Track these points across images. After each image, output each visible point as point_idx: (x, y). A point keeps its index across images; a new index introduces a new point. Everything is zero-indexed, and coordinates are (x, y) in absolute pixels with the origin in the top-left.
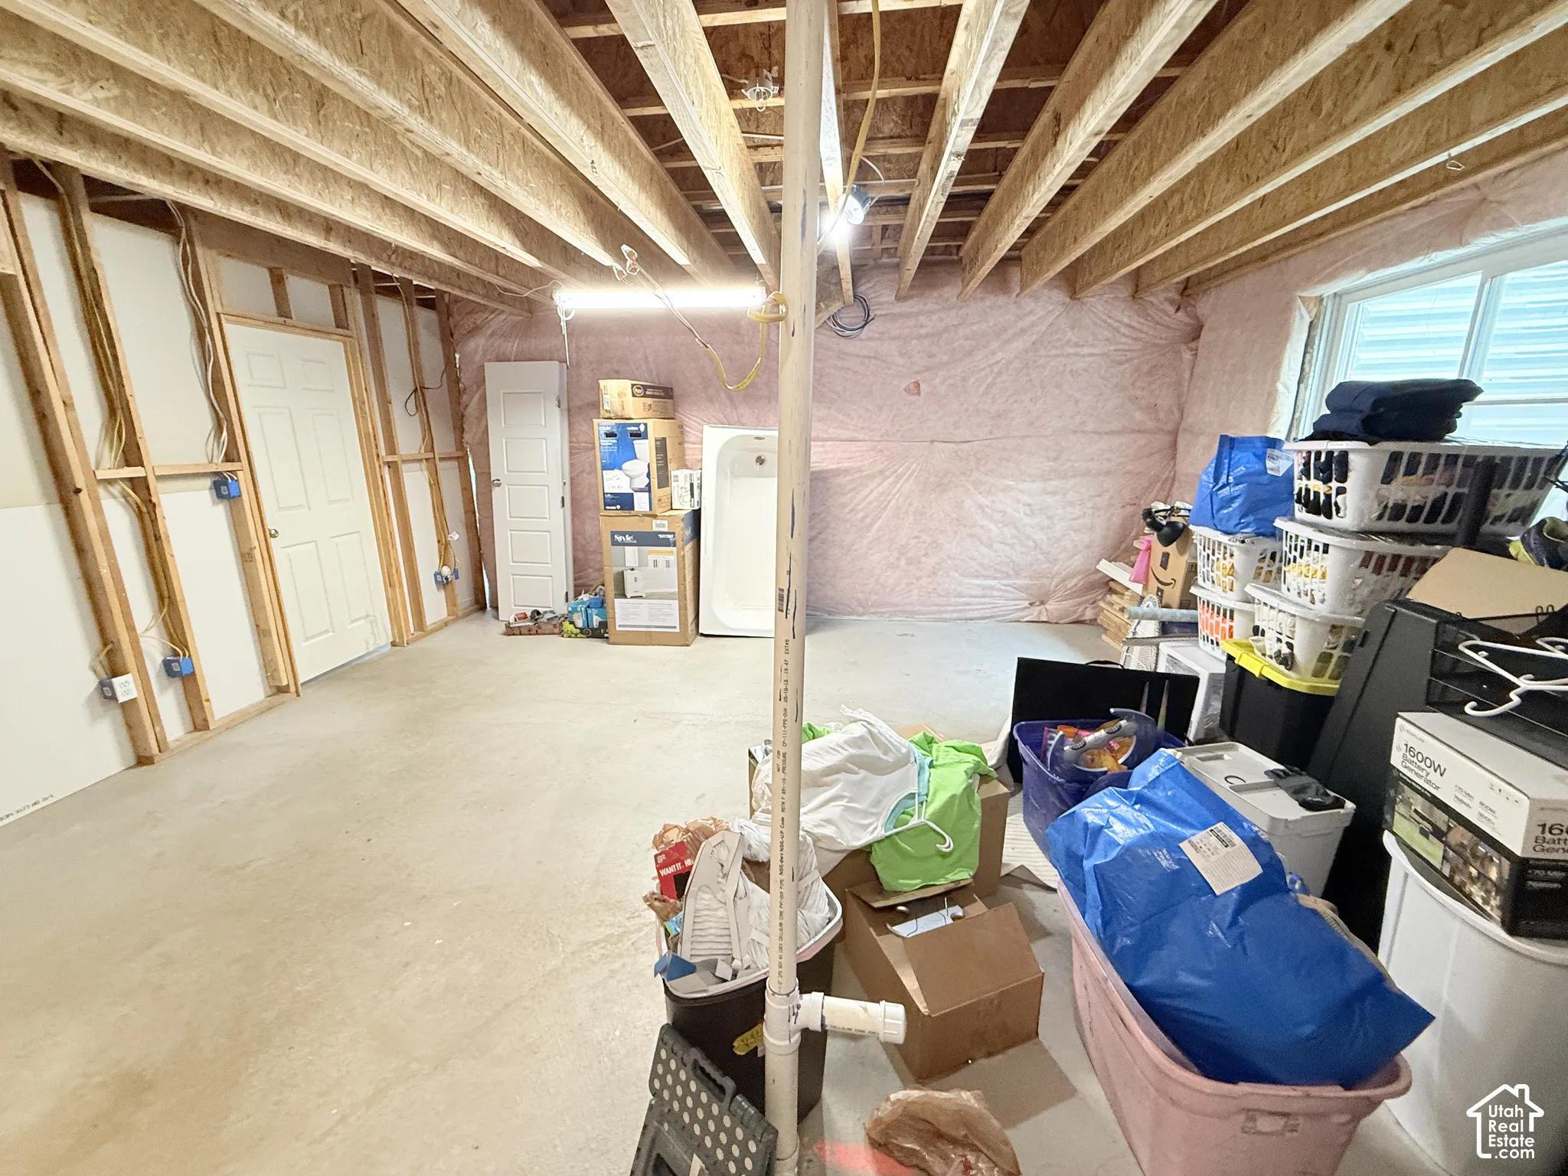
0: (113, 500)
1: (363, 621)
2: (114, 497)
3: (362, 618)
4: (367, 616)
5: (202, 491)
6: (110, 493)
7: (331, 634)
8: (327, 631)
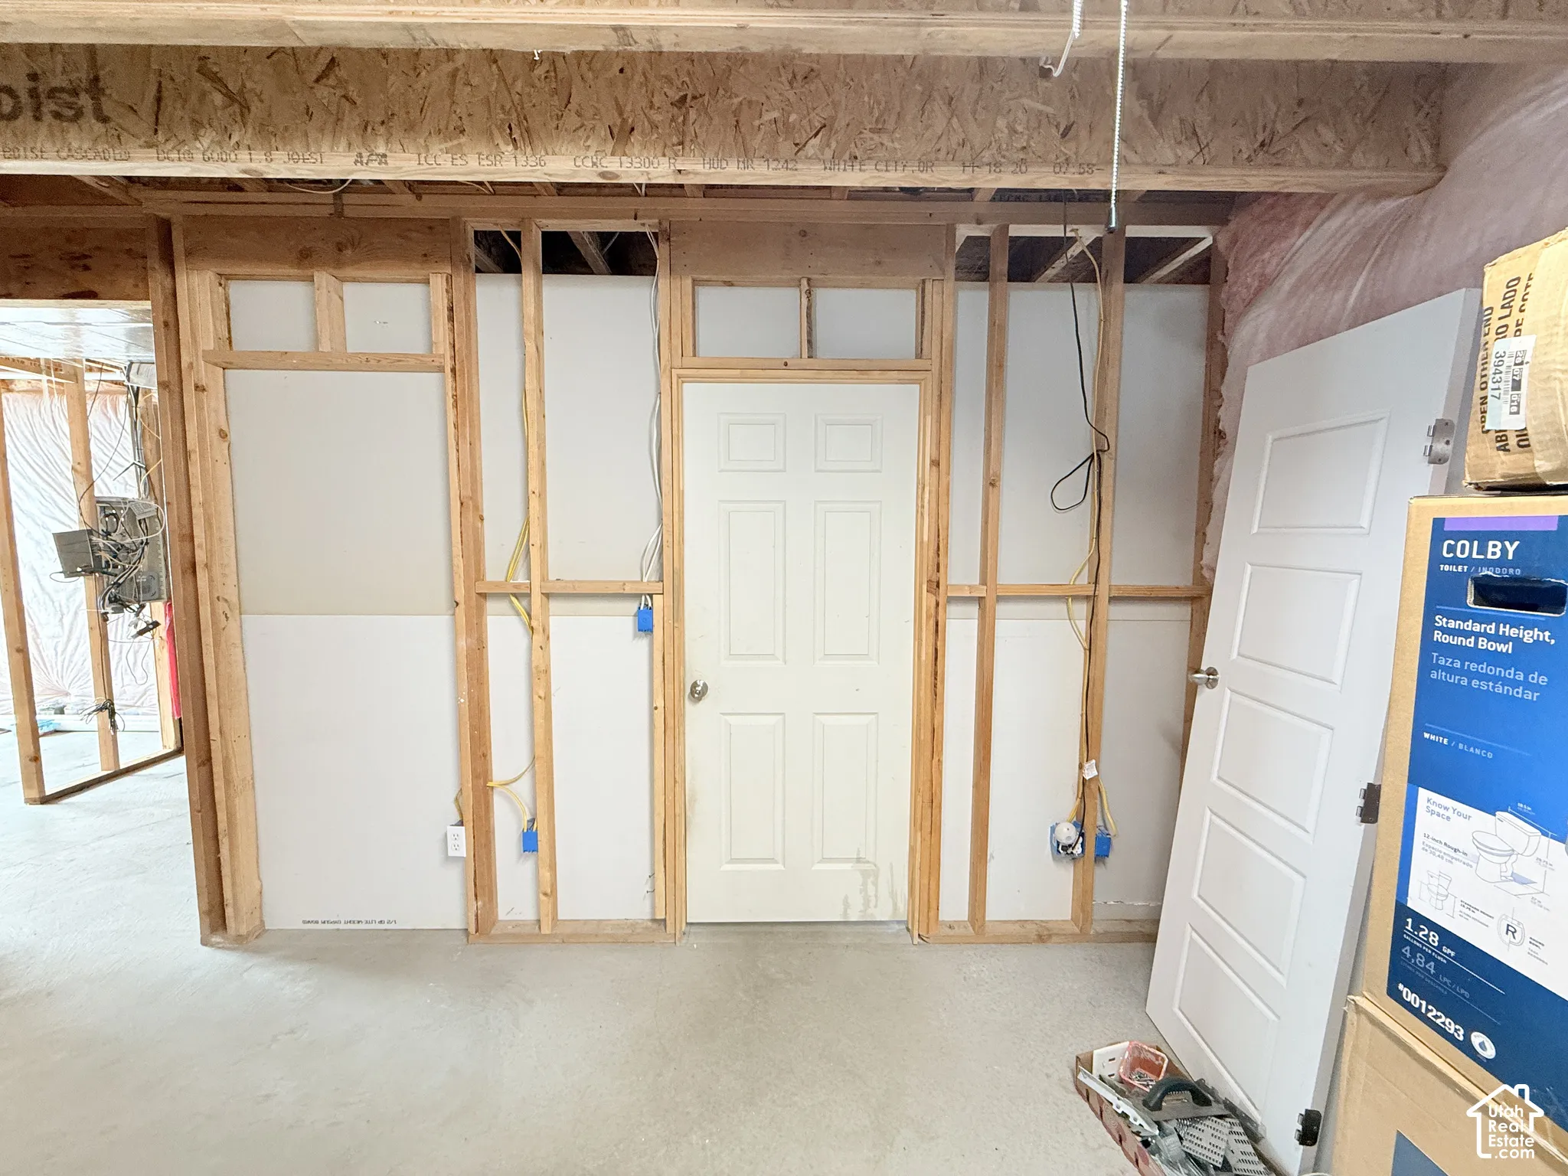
0: (515, 618)
1: (848, 866)
2: (518, 614)
3: (847, 860)
4: (859, 860)
5: (622, 619)
6: (514, 608)
7: (780, 867)
8: (772, 860)
